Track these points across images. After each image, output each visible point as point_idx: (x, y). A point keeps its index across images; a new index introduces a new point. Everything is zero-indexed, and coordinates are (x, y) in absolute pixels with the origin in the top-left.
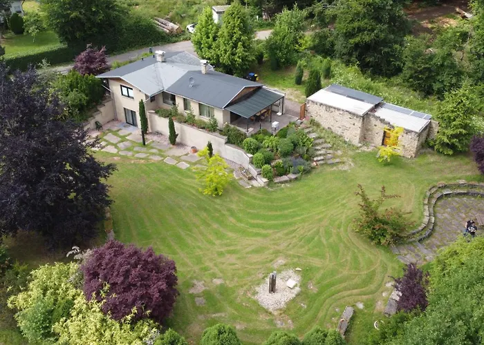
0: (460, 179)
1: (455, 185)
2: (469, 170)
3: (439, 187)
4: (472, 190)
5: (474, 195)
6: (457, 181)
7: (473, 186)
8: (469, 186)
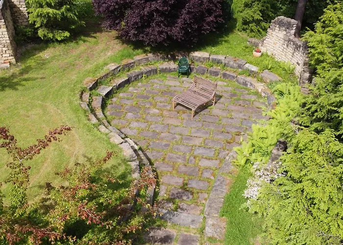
0: (106, 64)
1: (106, 75)
2: (107, 49)
3: (91, 89)
4: (132, 71)
5: (138, 77)
6: (105, 68)
7: (129, 67)
8: (124, 69)
